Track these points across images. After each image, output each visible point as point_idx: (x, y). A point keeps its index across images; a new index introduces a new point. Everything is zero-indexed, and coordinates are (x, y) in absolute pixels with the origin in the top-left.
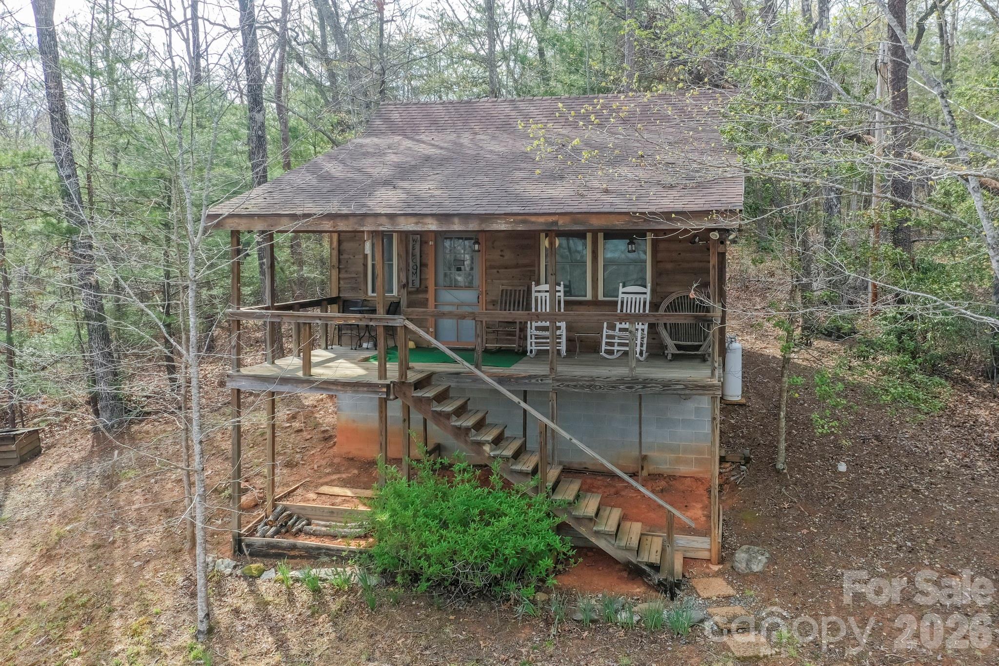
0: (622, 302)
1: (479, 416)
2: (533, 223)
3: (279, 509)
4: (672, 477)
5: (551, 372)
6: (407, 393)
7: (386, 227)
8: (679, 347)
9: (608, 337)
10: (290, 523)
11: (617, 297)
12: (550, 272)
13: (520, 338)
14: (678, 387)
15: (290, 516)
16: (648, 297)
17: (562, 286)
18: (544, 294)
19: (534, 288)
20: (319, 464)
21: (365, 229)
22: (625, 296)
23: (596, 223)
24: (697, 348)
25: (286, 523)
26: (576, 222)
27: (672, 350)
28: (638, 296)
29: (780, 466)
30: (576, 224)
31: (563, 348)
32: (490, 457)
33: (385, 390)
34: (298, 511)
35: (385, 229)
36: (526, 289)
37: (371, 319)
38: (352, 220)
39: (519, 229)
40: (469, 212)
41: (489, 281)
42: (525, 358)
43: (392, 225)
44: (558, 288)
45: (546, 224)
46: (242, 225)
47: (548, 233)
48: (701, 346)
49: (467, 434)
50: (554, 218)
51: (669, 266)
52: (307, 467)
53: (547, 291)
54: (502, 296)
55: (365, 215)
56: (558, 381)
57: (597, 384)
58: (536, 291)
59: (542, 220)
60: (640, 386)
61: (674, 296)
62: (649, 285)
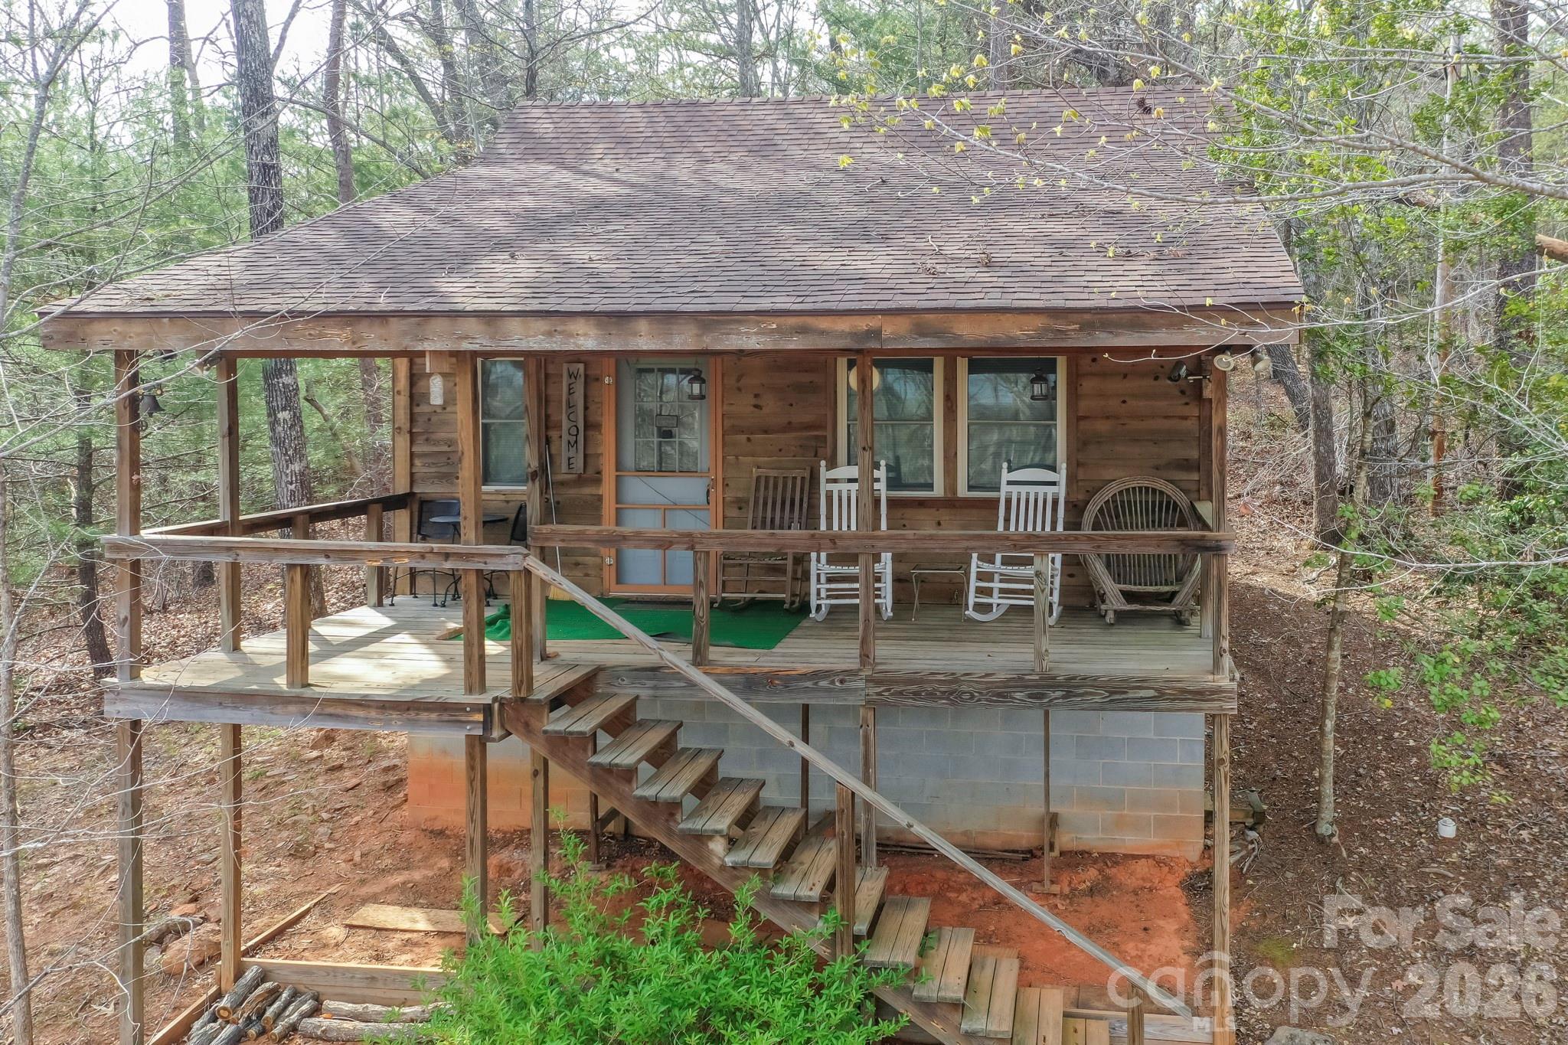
0: (1008, 501)
1: (702, 765)
2: (822, 333)
3: (249, 975)
4: (1109, 859)
5: (863, 663)
6: (534, 723)
7: (478, 340)
8: (1129, 597)
9: (981, 577)
10: (270, 1012)
11: (998, 489)
12: (860, 440)
13: (795, 579)
14: (1143, 693)
15: (274, 994)
16: (1061, 491)
17: (883, 469)
18: (844, 487)
19: (824, 474)
20: (365, 849)
21: (427, 346)
22: (1015, 489)
23: (970, 332)
24: (1170, 597)
25: (261, 1014)
26: (921, 331)
27: (1115, 603)
28: (1041, 489)
29: (1324, 829)
30: (923, 335)
31: (887, 601)
32: (723, 867)
33: (479, 717)
34: (294, 978)
35: (476, 347)
36: (807, 475)
37: (447, 556)
38: (396, 325)
39: (792, 347)
40: (674, 307)
41: (731, 458)
42: (805, 623)
43: (492, 338)
44: (877, 474)
45: (854, 335)
46: (132, 337)
47: (856, 357)
48: (1174, 594)
49: (672, 815)
50: (873, 322)
51: (1102, 426)
52: (340, 858)
53: (850, 481)
54: (757, 489)
55: (427, 315)
56: (878, 682)
57: (964, 688)
58: (829, 481)
59: (843, 325)
60: (1058, 694)
61: (1112, 489)
62: (1063, 467)
